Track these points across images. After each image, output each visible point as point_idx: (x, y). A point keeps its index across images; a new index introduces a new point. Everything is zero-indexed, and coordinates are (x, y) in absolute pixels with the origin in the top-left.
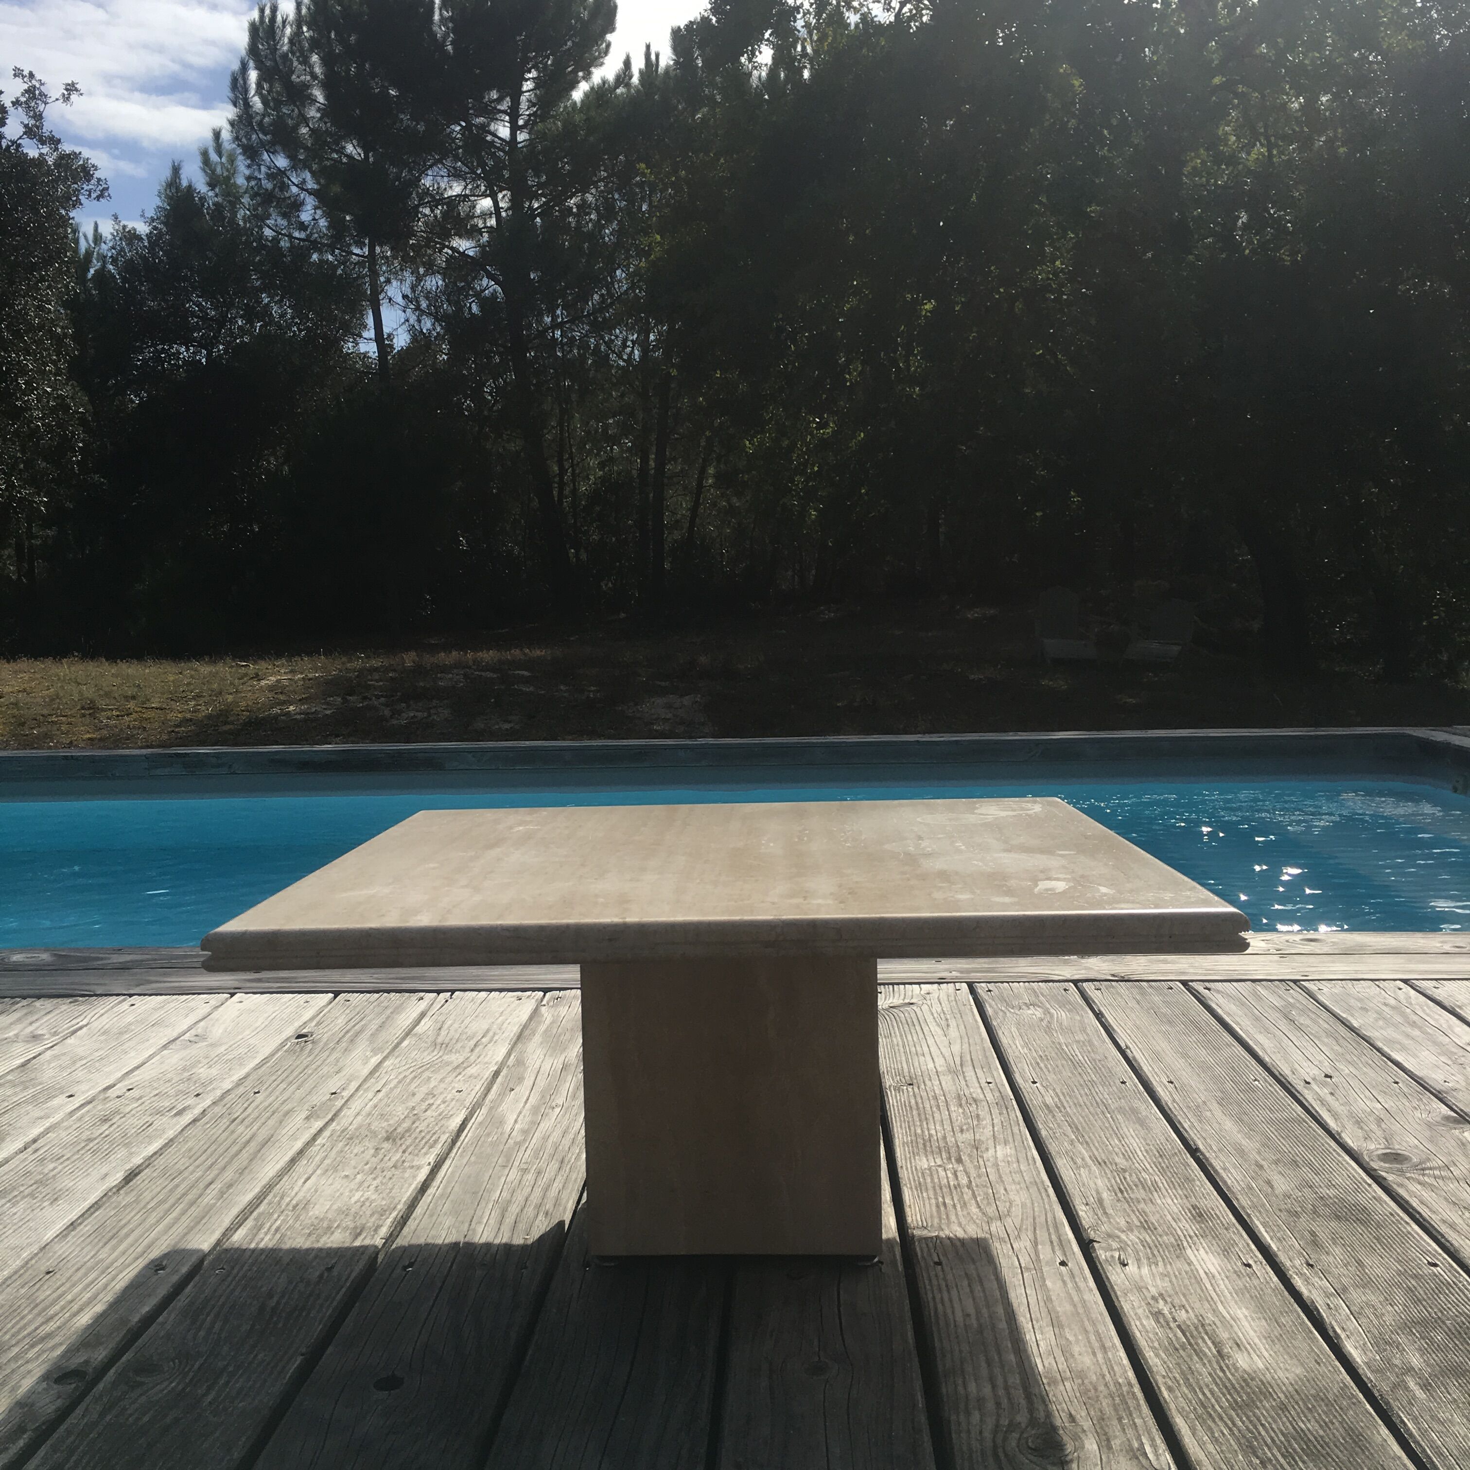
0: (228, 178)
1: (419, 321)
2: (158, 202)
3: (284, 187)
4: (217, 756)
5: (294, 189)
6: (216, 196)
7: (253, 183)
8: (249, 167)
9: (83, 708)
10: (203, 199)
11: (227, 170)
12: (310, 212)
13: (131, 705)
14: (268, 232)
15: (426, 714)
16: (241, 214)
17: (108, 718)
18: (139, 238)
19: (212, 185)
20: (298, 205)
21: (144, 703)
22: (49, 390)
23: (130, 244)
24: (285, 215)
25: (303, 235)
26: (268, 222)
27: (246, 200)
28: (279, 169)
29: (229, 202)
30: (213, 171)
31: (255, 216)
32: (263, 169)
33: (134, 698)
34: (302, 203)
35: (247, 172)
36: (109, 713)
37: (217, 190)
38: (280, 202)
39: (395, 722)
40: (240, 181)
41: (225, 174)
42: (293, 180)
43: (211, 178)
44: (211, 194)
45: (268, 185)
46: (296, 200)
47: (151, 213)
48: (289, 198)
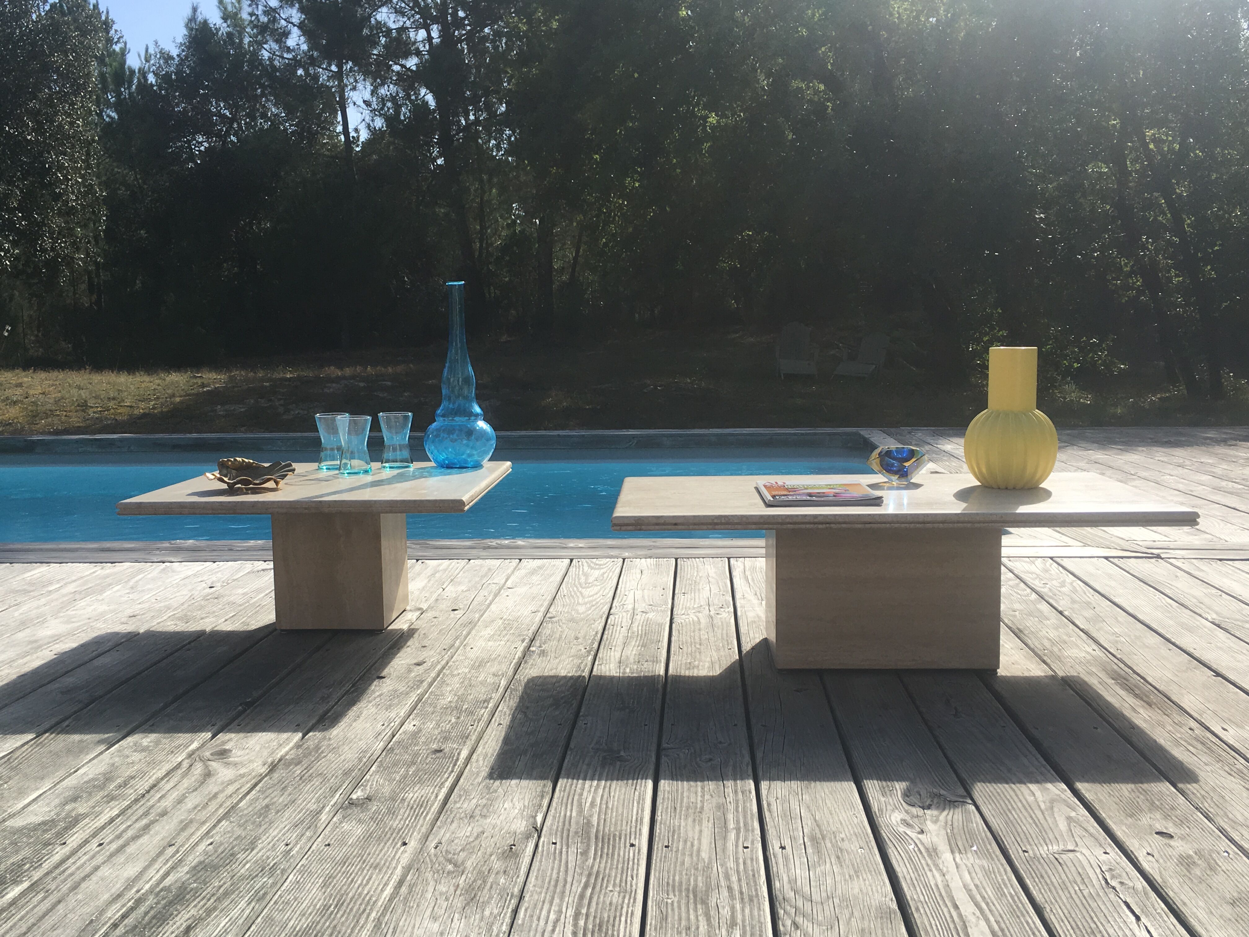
0: (236, 14)
1: (373, 121)
2: (185, 32)
3: (274, 20)
4: (121, 440)
5: (283, 23)
6: (228, 26)
7: (253, 18)
8: (250, 5)
9: (78, 405)
10: (218, 30)
11: (235, 8)
12: (295, 39)
13: (111, 404)
14: (266, 55)
15: (306, 412)
16: (247, 40)
17: (94, 412)
18: (172, 58)
19: (225, 19)
20: (286, 34)
21: (119, 403)
22: (80, 180)
23: (166, 62)
24: (277, 41)
25: (290, 56)
26: (265, 46)
27: (248, 30)
28: (271, 8)
29: (237, 31)
30: (226, 9)
31: (256, 42)
32: (260, 7)
33: (114, 399)
34: (289, 33)
35: (250, 10)
36: (95, 410)
37: (229, 22)
38: (274, 32)
39: (285, 417)
40: (245, 16)
41: (235, 10)
42: (282, 15)
43: (224, 14)
44: (225, 25)
45: (264, 19)
46: (284, 31)
47: (180, 40)
48: (281, 28)
